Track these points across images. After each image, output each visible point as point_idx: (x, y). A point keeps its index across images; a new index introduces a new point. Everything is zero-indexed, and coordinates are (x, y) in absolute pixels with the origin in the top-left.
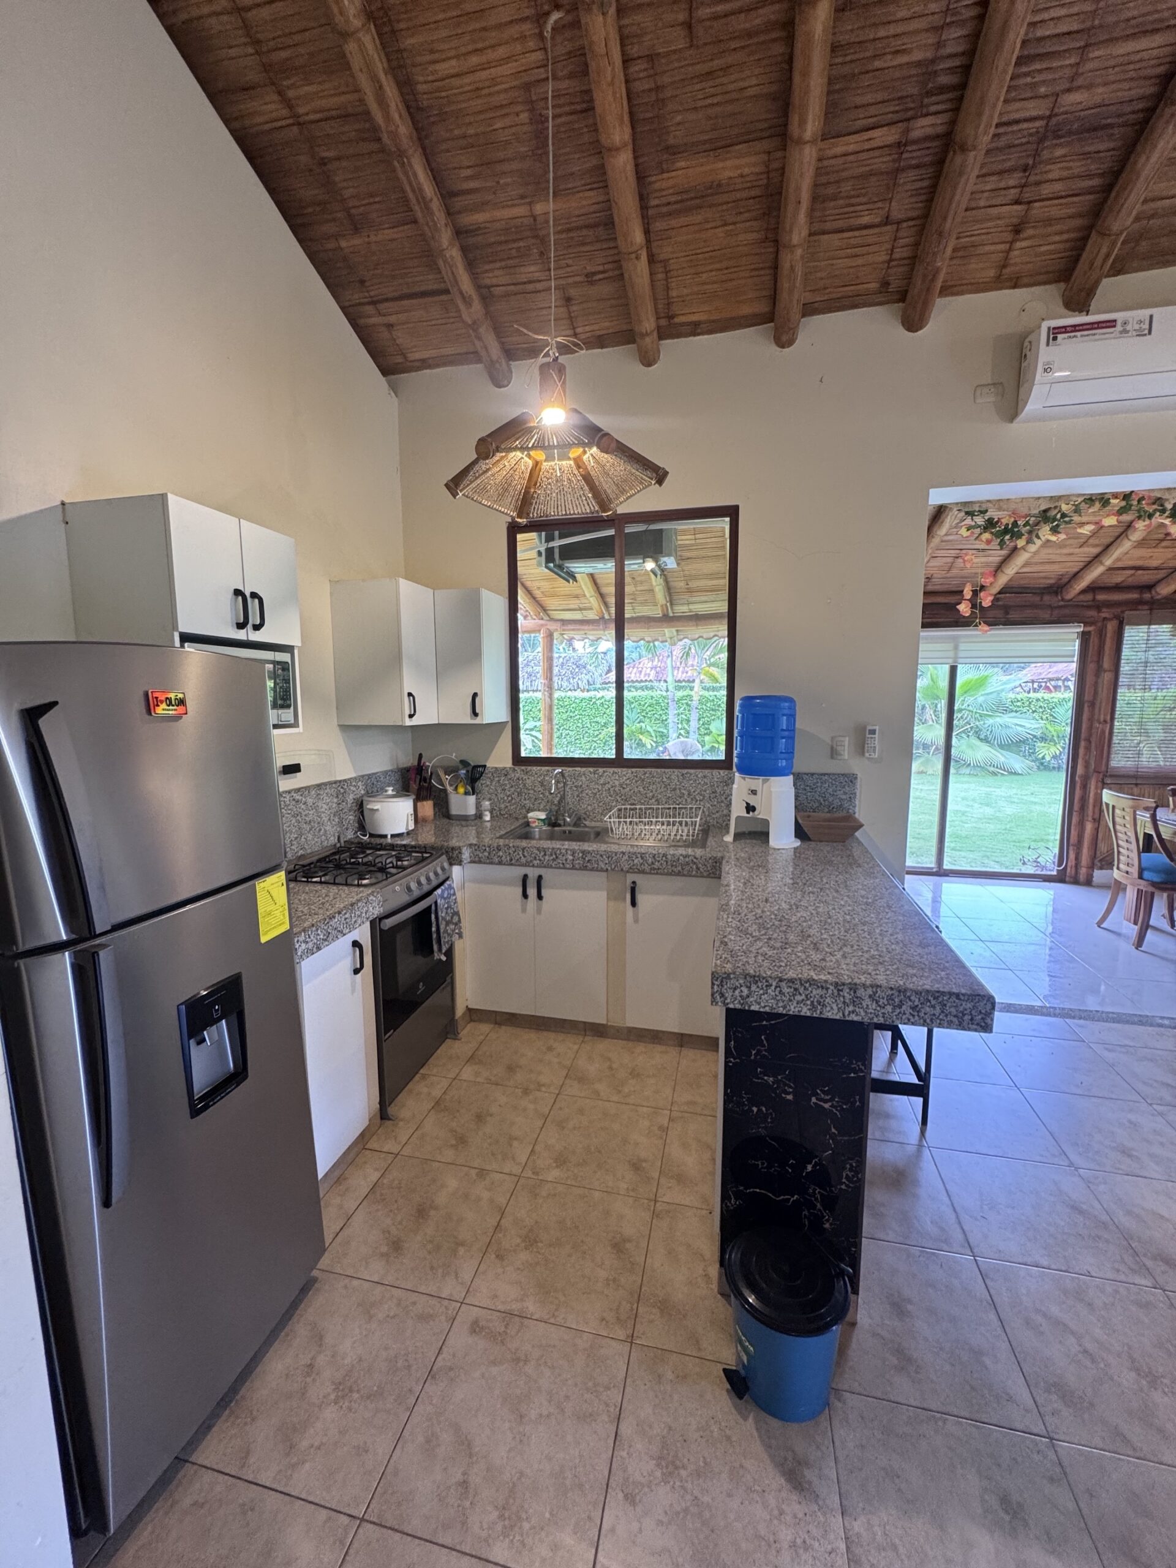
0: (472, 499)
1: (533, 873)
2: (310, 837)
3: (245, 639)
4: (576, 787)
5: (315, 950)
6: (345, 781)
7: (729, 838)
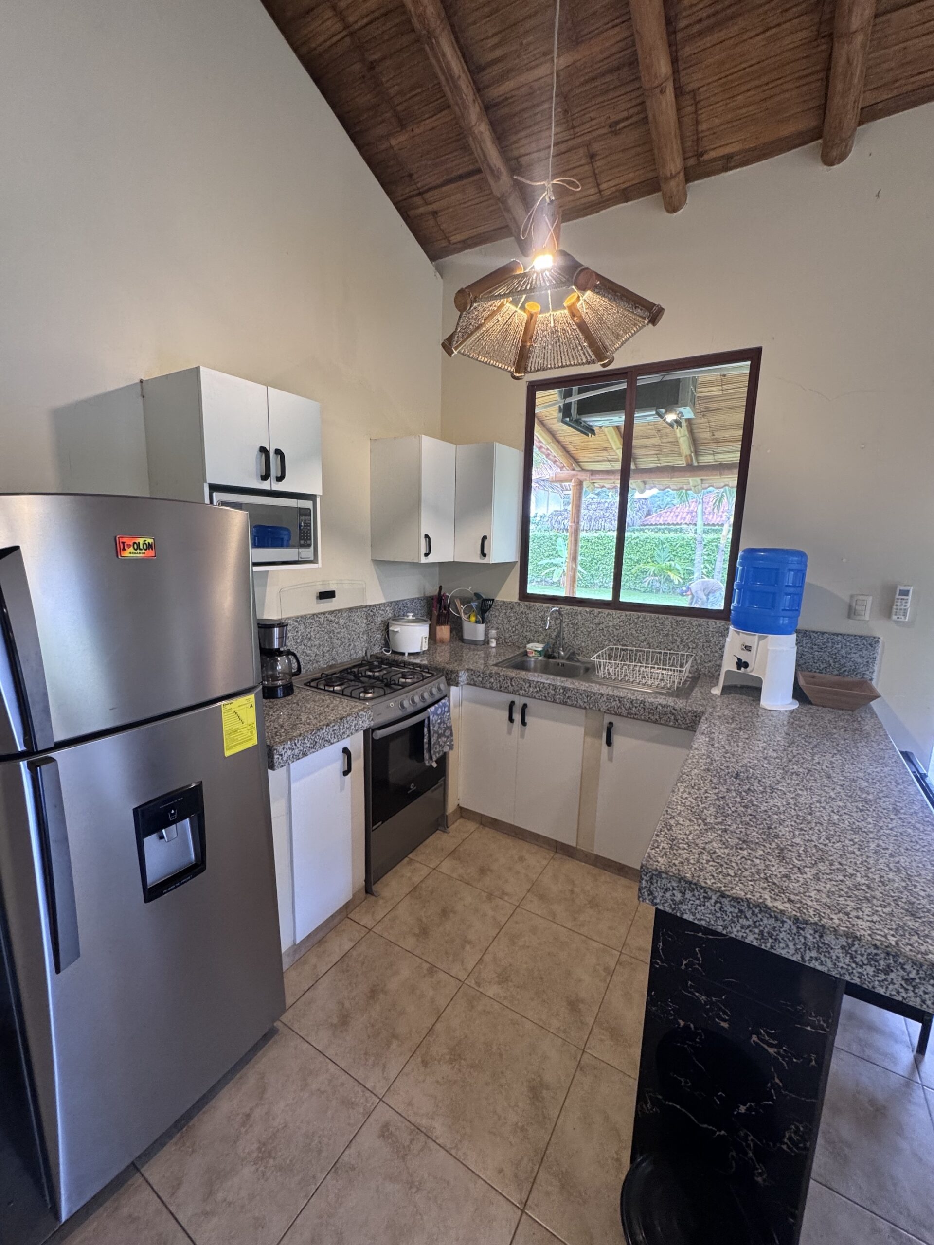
0: (469, 356)
1: (519, 701)
2: (341, 650)
3: (269, 489)
4: (572, 624)
5: (301, 756)
6: (375, 605)
7: (717, 691)
